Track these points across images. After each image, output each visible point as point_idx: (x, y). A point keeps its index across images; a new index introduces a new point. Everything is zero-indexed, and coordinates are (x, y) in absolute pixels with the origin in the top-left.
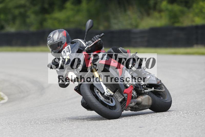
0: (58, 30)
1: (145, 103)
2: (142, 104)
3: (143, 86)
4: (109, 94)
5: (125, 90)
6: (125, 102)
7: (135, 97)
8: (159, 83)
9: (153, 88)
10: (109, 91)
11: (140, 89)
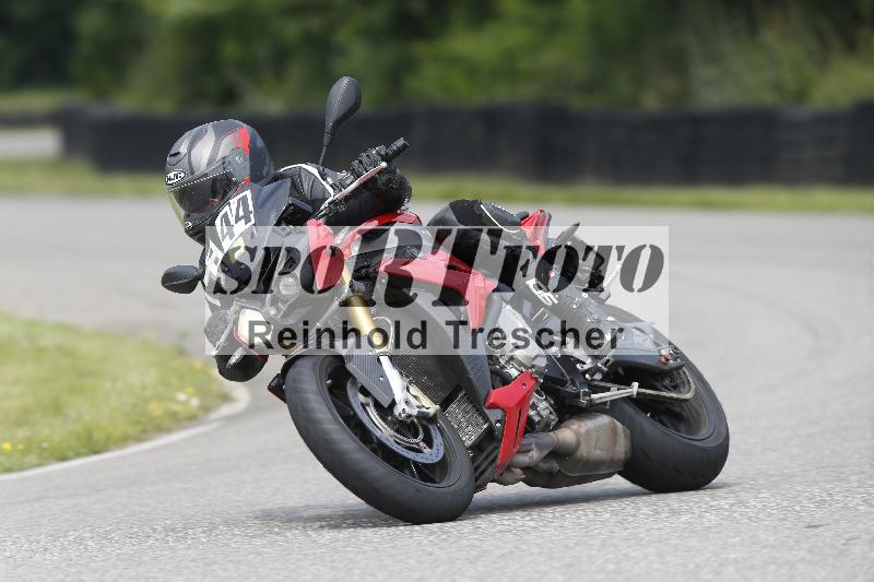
0: (214, 126)
1: (593, 450)
2: (578, 454)
3: (587, 376)
4: (415, 412)
5: (493, 392)
6: (495, 444)
7: (548, 425)
8: (667, 360)
9: (636, 384)
10: (415, 397)
11: (570, 389)
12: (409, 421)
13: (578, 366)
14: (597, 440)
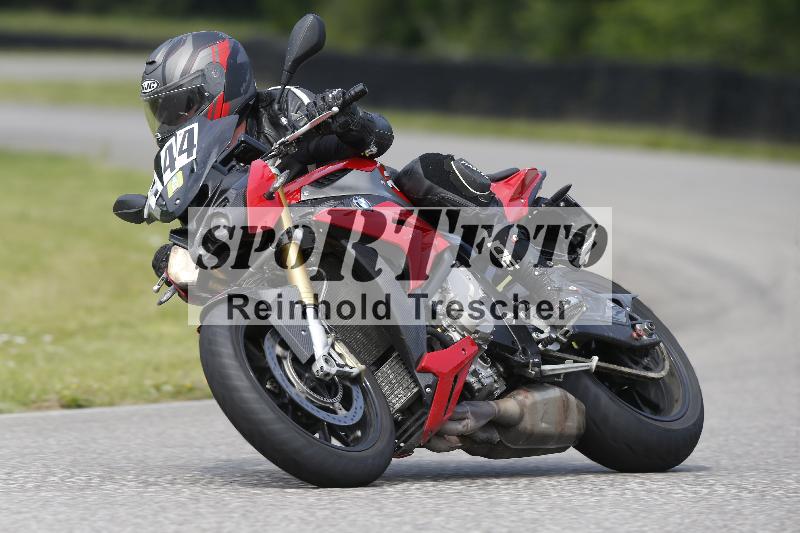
1: (538, 423)
2: (521, 426)
3: (541, 345)
4: (335, 371)
5: (427, 356)
6: (423, 410)
7: (490, 393)
8: (639, 335)
9: (596, 358)
10: (340, 355)
11: (520, 358)
12: (328, 378)
13: (534, 335)
14: (545, 412)
